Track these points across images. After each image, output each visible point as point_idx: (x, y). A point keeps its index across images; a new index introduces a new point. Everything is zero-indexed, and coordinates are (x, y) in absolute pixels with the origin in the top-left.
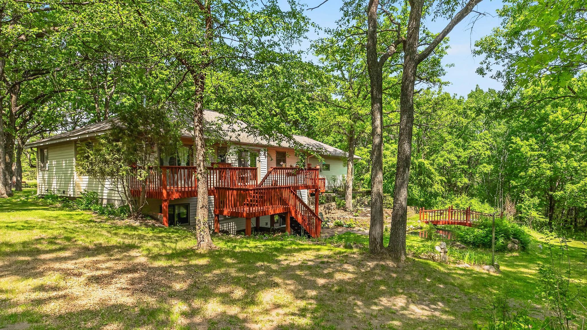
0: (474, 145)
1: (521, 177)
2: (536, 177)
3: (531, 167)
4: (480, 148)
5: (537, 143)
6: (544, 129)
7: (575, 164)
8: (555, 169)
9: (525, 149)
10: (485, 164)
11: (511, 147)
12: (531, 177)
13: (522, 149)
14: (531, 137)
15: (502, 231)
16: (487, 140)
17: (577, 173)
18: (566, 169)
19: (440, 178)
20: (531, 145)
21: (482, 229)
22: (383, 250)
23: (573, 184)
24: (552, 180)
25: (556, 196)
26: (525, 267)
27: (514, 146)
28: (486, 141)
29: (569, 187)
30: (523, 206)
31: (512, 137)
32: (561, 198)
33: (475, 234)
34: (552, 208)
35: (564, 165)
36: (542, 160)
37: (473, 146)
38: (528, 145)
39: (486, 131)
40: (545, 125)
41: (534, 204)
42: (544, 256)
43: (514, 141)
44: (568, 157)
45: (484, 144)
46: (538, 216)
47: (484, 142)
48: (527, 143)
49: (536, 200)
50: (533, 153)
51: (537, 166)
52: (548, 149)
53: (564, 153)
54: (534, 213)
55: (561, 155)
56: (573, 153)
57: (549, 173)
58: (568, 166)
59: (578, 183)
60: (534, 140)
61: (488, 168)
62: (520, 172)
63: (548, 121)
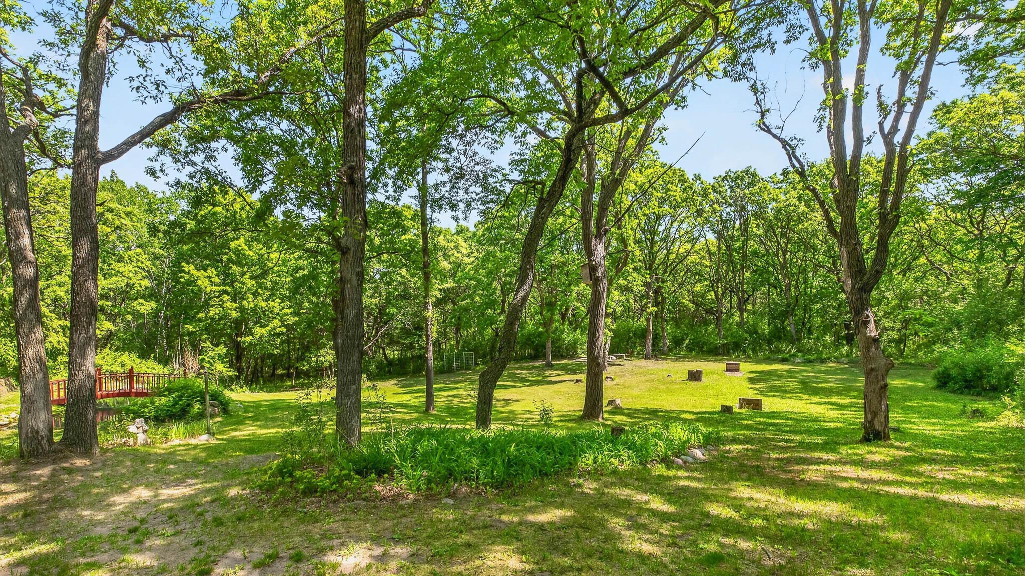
0: (121, 270)
1: (200, 320)
2: (220, 320)
3: (212, 306)
4: (131, 275)
5: (218, 276)
6: (225, 258)
7: (263, 304)
8: (241, 309)
9: (203, 283)
10: (142, 301)
11: (182, 277)
12: (212, 319)
13: (199, 282)
14: (209, 266)
15: (196, 393)
16: (142, 263)
17: (265, 315)
18: (254, 310)
19: (61, 322)
20: (210, 277)
21: (165, 396)
22: (54, 446)
23: (261, 327)
24: (238, 323)
25: (244, 342)
26: (235, 430)
27: (187, 277)
28: (139, 264)
29: (259, 331)
30: (207, 359)
31: (183, 264)
32: (250, 344)
33: (156, 404)
34: (239, 358)
35: (252, 305)
36: (226, 297)
37: (118, 272)
38: (207, 277)
39: (139, 250)
40: (226, 254)
41: (220, 355)
42: (250, 415)
43: (186, 270)
44: (255, 294)
45: (136, 269)
46: (225, 369)
47: (138, 267)
48: (206, 274)
49: (222, 350)
50: (214, 288)
51: (221, 306)
52: (232, 284)
53: (249, 289)
54: (220, 367)
55: (246, 292)
56: (260, 290)
57: (235, 314)
58: (256, 305)
59: (267, 326)
60: (213, 270)
61: (146, 307)
62: (197, 313)
63: (229, 248)
